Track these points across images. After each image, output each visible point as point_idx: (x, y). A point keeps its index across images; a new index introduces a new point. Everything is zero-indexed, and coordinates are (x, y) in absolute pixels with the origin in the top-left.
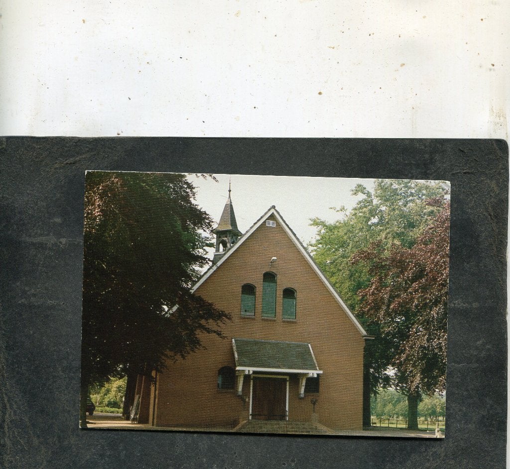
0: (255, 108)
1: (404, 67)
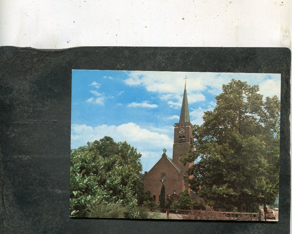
0: (146, 27)
1: (231, 3)
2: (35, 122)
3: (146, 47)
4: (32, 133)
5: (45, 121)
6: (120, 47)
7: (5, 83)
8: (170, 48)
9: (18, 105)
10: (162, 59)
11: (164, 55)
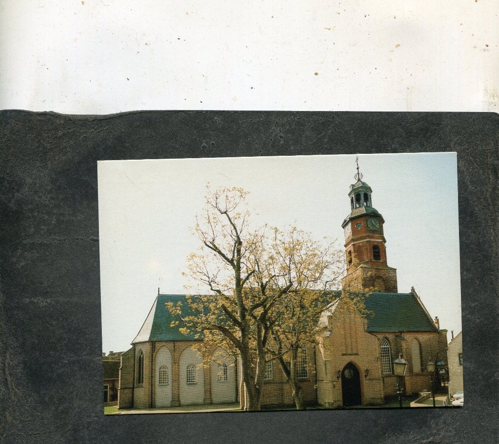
0: (252, 88)
1: (399, 47)
2: (60, 240)
3: (252, 111)
4: (55, 260)
5: (78, 239)
6: (207, 111)
7: (8, 174)
8: (294, 114)
9: (31, 211)
10: (280, 131)
11: (283, 125)
